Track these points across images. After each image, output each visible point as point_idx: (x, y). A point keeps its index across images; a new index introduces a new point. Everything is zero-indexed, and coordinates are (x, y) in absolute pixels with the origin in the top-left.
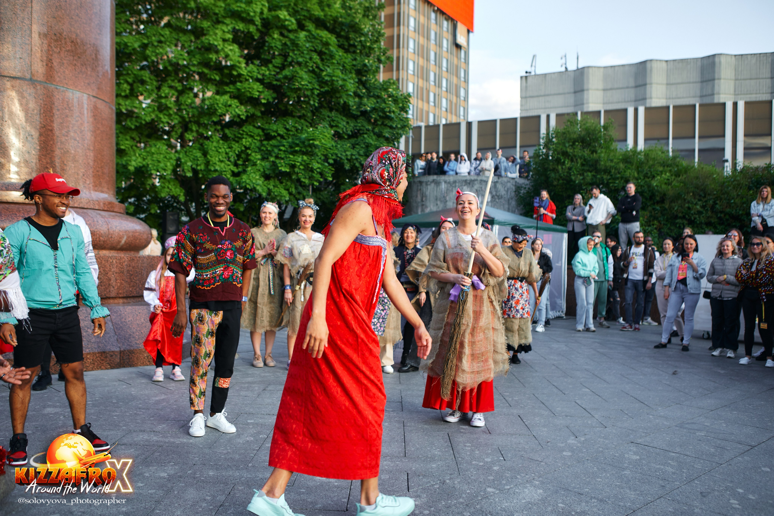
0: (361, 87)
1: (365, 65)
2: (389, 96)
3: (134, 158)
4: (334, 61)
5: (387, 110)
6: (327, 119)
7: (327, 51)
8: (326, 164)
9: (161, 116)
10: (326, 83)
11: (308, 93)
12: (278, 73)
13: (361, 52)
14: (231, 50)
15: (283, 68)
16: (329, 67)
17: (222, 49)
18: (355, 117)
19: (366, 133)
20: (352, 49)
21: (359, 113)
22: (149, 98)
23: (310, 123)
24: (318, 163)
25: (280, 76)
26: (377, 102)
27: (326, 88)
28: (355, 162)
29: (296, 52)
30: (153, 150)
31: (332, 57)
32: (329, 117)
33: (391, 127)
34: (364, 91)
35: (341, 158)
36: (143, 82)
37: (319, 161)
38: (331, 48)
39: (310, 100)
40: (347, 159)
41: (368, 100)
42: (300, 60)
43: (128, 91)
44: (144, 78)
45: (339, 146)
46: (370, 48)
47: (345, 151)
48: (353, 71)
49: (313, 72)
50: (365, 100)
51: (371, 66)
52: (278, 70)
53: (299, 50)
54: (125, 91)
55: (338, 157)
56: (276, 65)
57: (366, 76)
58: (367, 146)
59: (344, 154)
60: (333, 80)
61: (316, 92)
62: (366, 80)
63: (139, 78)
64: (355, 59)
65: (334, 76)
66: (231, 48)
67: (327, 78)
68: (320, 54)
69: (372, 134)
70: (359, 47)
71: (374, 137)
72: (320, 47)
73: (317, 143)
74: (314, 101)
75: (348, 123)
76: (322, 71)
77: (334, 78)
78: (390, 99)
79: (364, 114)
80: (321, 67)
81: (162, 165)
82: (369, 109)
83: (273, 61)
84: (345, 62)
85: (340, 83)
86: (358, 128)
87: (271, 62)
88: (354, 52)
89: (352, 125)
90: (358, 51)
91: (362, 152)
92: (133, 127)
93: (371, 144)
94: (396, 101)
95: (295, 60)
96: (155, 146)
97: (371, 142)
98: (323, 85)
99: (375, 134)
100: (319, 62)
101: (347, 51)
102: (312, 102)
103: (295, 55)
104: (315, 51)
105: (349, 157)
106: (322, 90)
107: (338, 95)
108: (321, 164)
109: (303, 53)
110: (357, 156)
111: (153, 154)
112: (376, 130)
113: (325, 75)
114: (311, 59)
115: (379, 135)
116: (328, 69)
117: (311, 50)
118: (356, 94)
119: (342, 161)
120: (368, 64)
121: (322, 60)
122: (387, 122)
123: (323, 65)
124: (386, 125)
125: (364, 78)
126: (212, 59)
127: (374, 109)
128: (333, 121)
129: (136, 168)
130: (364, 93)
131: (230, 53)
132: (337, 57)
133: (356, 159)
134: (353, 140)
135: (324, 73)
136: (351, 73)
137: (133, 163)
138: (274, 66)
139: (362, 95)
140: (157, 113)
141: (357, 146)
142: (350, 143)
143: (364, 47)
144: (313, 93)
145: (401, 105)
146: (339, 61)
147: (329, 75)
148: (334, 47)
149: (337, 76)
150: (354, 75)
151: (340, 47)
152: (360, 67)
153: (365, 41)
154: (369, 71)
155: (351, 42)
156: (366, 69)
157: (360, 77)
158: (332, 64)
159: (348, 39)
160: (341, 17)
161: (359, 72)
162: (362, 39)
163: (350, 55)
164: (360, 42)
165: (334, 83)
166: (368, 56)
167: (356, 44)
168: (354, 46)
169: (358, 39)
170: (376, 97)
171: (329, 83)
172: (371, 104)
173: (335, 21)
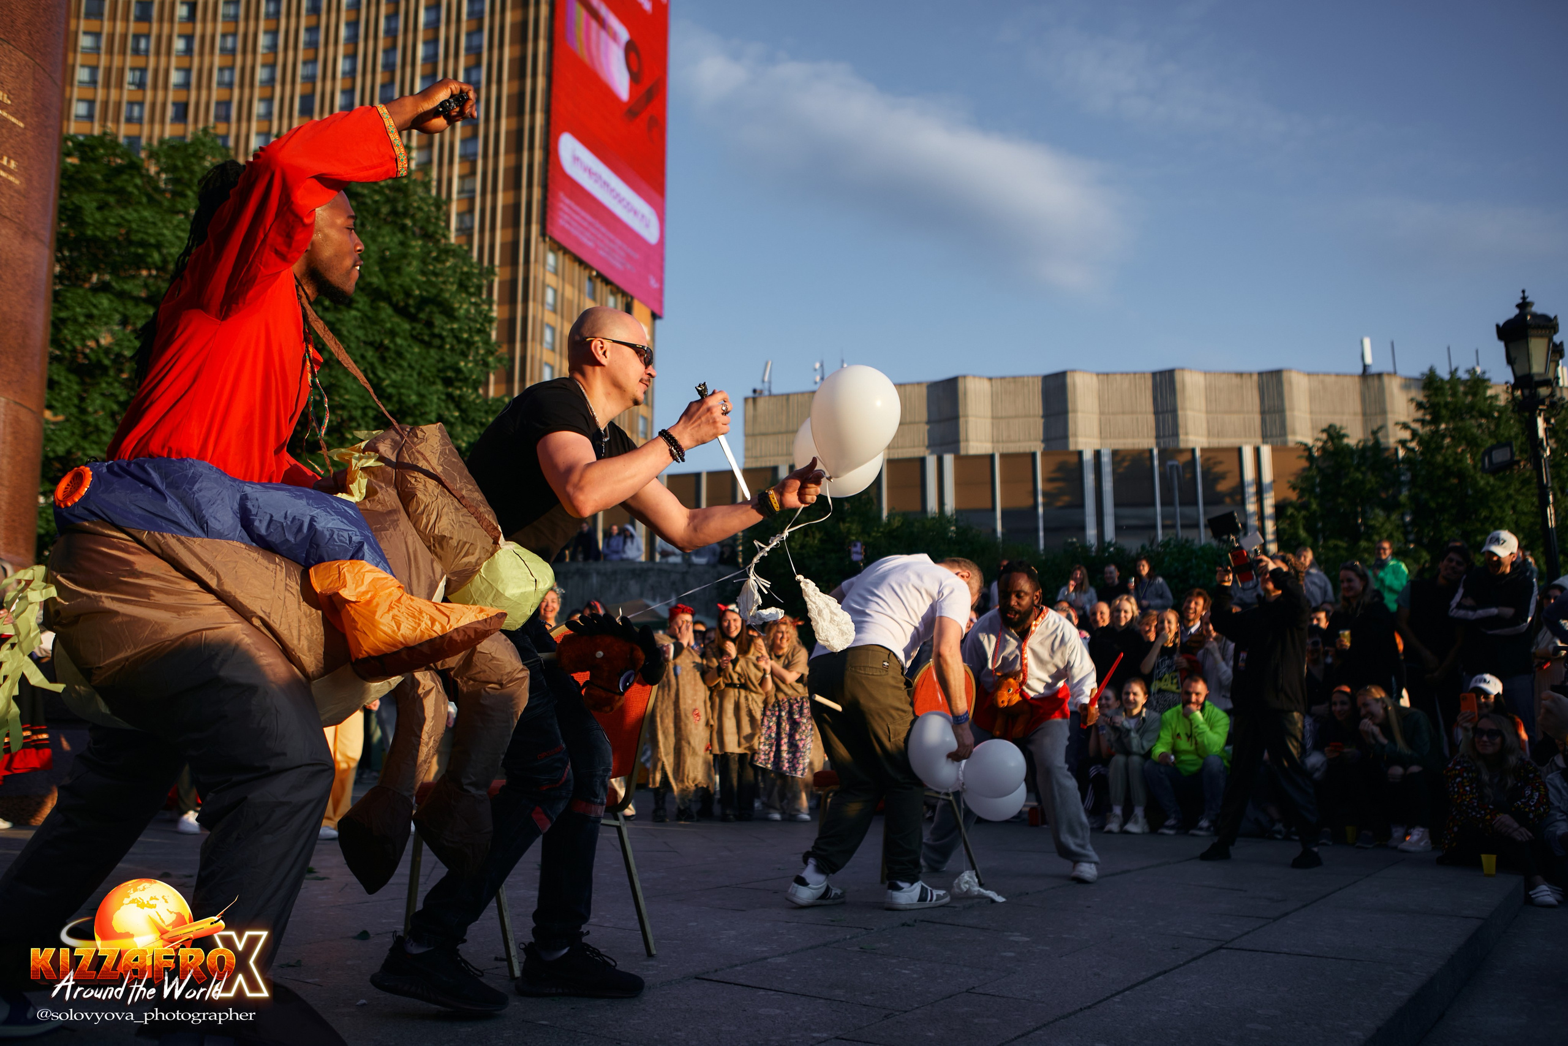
0: (452, 406)
1: (458, 371)
4: (405, 364)
7: (392, 346)
13: (452, 348)
16: (395, 372)
20: (437, 342)
31: (400, 355)
34: (457, 414)
38: (400, 341)
41: (463, 430)
46: (469, 344)
48: (439, 381)
50: (459, 429)
51: (471, 371)
57: (460, 388)
60: (400, 394)
62: (460, 396)
64: (442, 360)
65: (403, 387)
67: (390, 390)
68: (380, 347)
70: (448, 340)
72: (378, 338)
77: (403, 391)
82: (464, 445)
84: (422, 366)
85: (414, 398)
88: (441, 348)
90: (448, 347)
100: (377, 364)
101: (428, 345)
104: (371, 344)
113: (388, 386)
116: (393, 376)
120: (465, 369)
121: (383, 359)
123: (385, 368)
125: (458, 392)
130: (456, 418)
132: (409, 356)
135: (387, 382)
136: (434, 383)
139: (452, 420)
143: (459, 340)
144: (365, 415)
146: (413, 364)
147: (393, 385)
148: (405, 339)
149: (410, 388)
150: (440, 387)
151: (416, 338)
152: (450, 374)
153: (461, 330)
154: (465, 380)
155: (437, 331)
156: (461, 376)
157: (450, 390)
158: (400, 366)
159: (429, 324)
160: (419, 287)
161: (448, 382)
162: (455, 326)
163: (433, 352)
164: (452, 330)
165: (404, 398)
166: (464, 355)
167: (445, 334)
168: (441, 337)
169: (449, 327)
170: (478, 425)
171: (395, 399)
172: (468, 436)
173: (408, 294)
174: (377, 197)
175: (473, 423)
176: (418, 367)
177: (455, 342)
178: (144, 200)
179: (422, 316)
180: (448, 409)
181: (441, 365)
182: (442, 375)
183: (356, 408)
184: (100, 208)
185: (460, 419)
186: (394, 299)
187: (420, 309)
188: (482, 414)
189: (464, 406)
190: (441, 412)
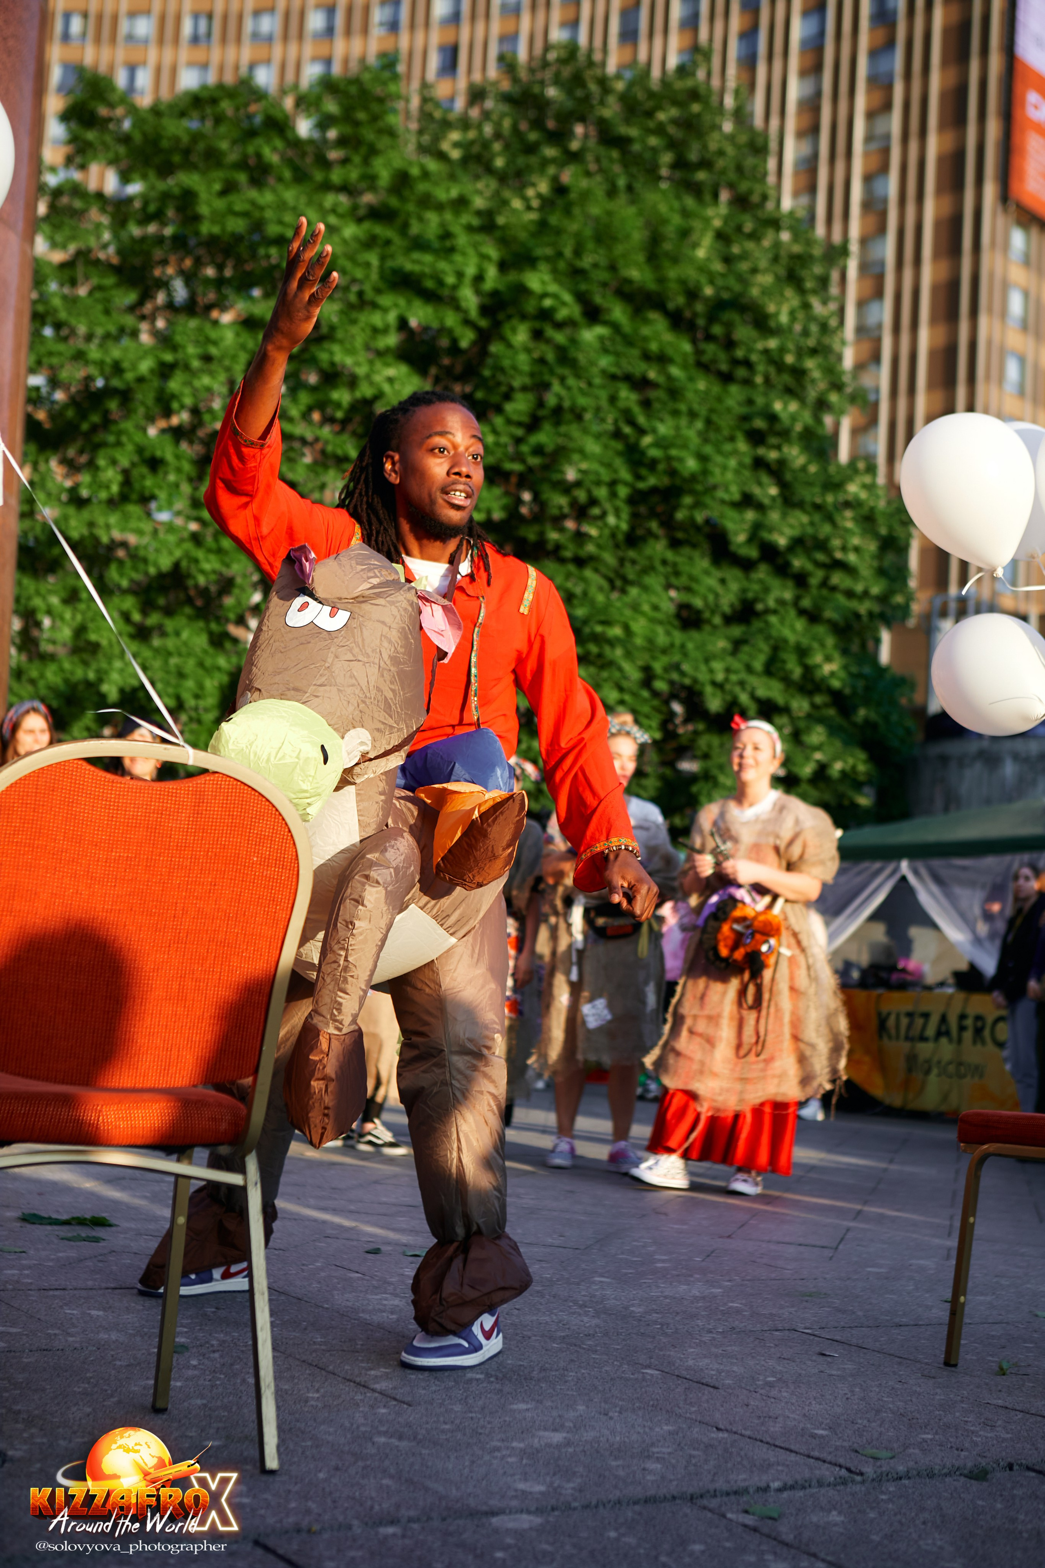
0: (763, 479)
1: (773, 418)
2: (847, 504)
3: (118, 664)
4: (683, 407)
5: (836, 543)
6: (661, 569)
7: (661, 380)
8: (645, 694)
9: (200, 554)
10: (652, 465)
11: (602, 493)
12: (518, 441)
13: (767, 380)
14: (390, 380)
15: (533, 424)
16: (663, 421)
17: (368, 377)
18: (746, 565)
19: (775, 612)
20: (741, 372)
21: (753, 553)
22: (170, 504)
23: (611, 582)
24: (621, 689)
25: (525, 449)
26: (812, 524)
27: (652, 481)
28: (737, 690)
29: (571, 381)
30: (170, 643)
31: (674, 392)
32: (664, 562)
33: (850, 594)
34: (773, 491)
35: (695, 681)
36: (155, 464)
37: (625, 684)
38: (675, 371)
39: (604, 514)
40: (714, 684)
41: (784, 515)
42: (582, 401)
43: (115, 489)
44: (158, 454)
45: (690, 646)
46: (799, 373)
47: (707, 660)
48: (740, 436)
49: (617, 434)
50: (774, 516)
51: (794, 418)
52: (519, 432)
53: (578, 376)
54: (108, 487)
55: (683, 674)
56: (515, 417)
57: (779, 448)
58: (776, 649)
59: (703, 668)
60: (669, 459)
61: (623, 492)
62: (779, 461)
63: (147, 454)
64: (750, 402)
65: (675, 446)
66: (391, 372)
67: (654, 453)
68: (640, 384)
69: (792, 613)
70: (761, 368)
71: (800, 624)
72: (639, 368)
73: (616, 631)
74: (618, 515)
75: (723, 581)
76: (642, 432)
77: (674, 452)
78: (848, 514)
79: (769, 552)
80: (641, 420)
81: (190, 684)
82: (784, 541)
83: (509, 407)
84: (713, 411)
85: (691, 464)
86: (750, 595)
87: (499, 409)
88: (748, 382)
89: (734, 586)
90: (759, 380)
91: (758, 664)
92: (125, 583)
93: (785, 641)
94: (868, 520)
95: (567, 404)
96: (177, 634)
97: (787, 633)
98: (644, 472)
99: (802, 612)
100: (637, 410)
101: (725, 377)
102: (611, 520)
103: (569, 389)
104: (628, 378)
105: (720, 677)
106: (641, 485)
107: (688, 500)
108: (634, 694)
109: (590, 384)
110: (743, 675)
111: (169, 654)
112: (806, 603)
113: (651, 444)
114: (613, 399)
115: (813, 617)
116: (662, 428)
117: (613, 377)
118: (747, 501)
119: (697, 687)
121: (646, 404)
122: (837, 578)
123: (648, 415)
124: (834, 589)
126: (338, 405)
127: (798, 543)
128: (677, 574)
129: (122, 691)
130: (773, 499)
131: (386, 388)
132: (690, 395)
133: (742, 684)
134: (737, 631)
135: (647, 440)
136: (732, 439)
137: (115, 676)
138: (509, 422)
139: (766, 501)
140: (189, 546)
141: (746, 648)
142: (727, 638)
144: (613, 495)
145: (883, 531)
146: (696, 407)
147: (662, 443)
148: (685, 367)
149: (684, 446)
150: (742, 445)
151: (704, 366)
152: (759, 423)
153: (782, 350)
154: (785, 434)
155: (740, 353)
156: (778, 427)
157: (761, 451)
158: (676, 413)
159: (730, 344)
160: (712, 282)
161: (756, 438)
162: (773, 343)
163: (734, 389)
164: (766, 352)
165: (676, 464)
166: (790, 392)
167: (754, 358)
168: (748, 364)
169: (760, 346)
170: (809, 508)
171: (661, 467)
172: (791, 526)
173: (693, 294)
174: (653, 141)
175: (800, 505)
176: (703, 411)
177: (772, 370)
178: (287, 174)
179: (717, 330)
180: (760, 484)
181: (744, 410)
182: (747, 426)
183: (598, 483)
184: (224, 193)
185: (779, 501)
186: (671, 306)
187: (712, 318)
188: (817, 490)
189: (788, 477)
190: (747, 489)
